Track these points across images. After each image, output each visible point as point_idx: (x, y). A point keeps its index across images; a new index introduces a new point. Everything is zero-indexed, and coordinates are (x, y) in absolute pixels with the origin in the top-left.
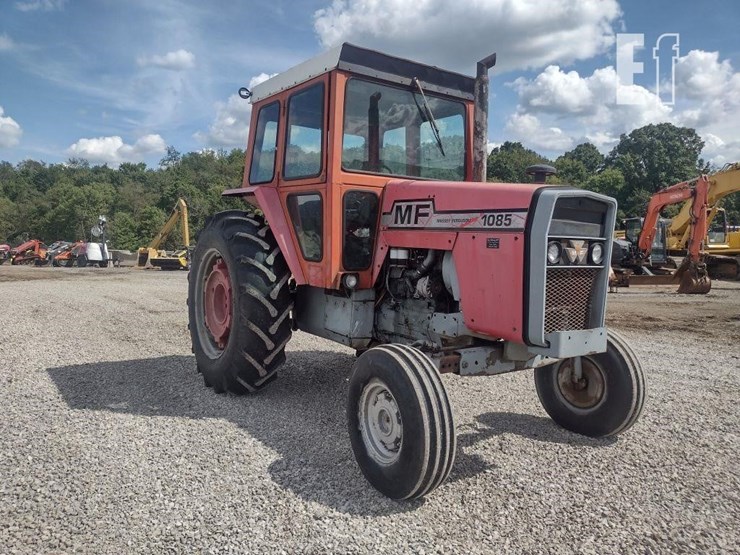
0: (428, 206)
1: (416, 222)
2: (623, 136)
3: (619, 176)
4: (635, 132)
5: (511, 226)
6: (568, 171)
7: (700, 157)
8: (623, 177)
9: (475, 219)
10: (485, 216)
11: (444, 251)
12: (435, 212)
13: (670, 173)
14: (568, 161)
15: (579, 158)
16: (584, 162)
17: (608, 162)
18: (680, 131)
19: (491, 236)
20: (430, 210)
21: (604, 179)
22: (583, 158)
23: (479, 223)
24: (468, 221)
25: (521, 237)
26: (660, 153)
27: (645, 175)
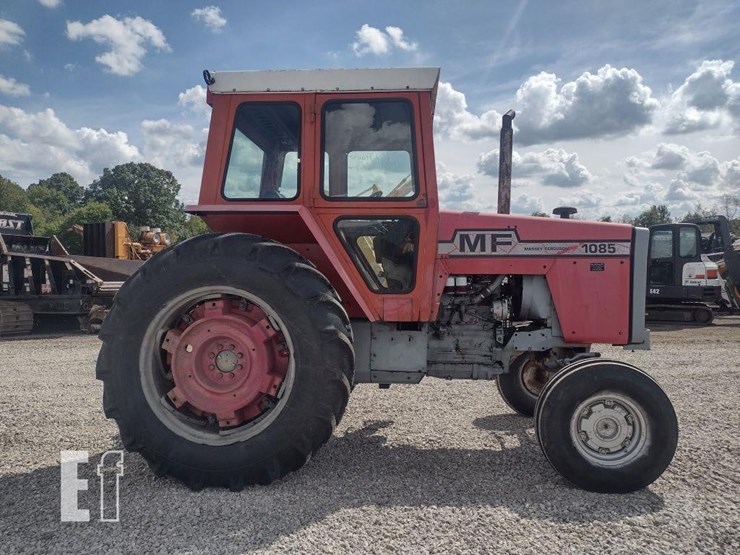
0: (510, 236)
1: (494, 249)
2: (106, 170)
3: (108, 210)
4: (117, 167)
5: (617, 253)
6: (47, 201)
7: (177, 198)
8: (111, 211)
9: (575, 248)
10: (586, 246)
11: (521, 275)
12: (520, 241)
13: (155, 210)
14: (45, 190)
15: (59, 188)
16: (65, 193)
17: (88, 194)
18: (160, 172)
19: (595, 261)
20: (514, 239)
21: (91, 211)
22: (63, 188)
23: (580, 250)
24: (568, 249)
25: (627, 261)
26: (145, 190)
27: (133, 210)
